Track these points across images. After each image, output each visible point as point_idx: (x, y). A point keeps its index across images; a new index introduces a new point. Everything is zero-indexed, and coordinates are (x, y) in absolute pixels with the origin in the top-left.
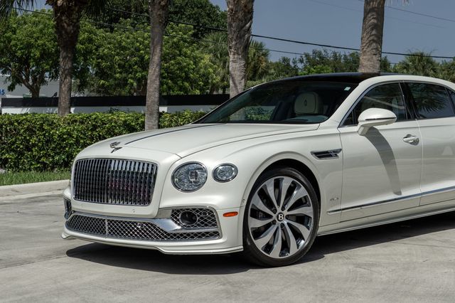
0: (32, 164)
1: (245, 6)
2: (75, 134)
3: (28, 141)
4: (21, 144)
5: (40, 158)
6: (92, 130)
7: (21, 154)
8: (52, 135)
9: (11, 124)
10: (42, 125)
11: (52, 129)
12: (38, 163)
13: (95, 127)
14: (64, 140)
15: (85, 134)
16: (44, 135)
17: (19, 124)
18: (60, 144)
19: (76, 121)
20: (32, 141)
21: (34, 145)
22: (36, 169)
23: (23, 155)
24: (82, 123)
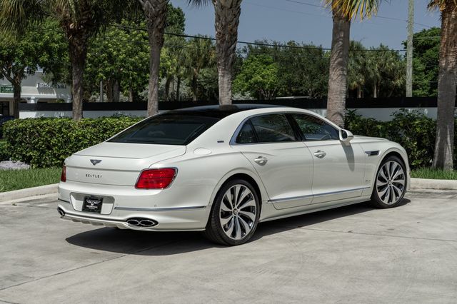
0: (53, 161)
1: (231, 30)
2: (89, 136)
3: (49, 142)
4: (43, 144)
5: (59, 155)
6: (103, 133)
7: (43, 152)
8: (70, 137)
9: (34, 127)
10: (60, 129)
11: (70, 132)
12: (58, 159)
13: (105, 130)
14: (80, 141)
15: (97, 136)
16: (63, 136)
17: (41, 127)
18: (76, 144)
19: (89, 125)
20: (53, 142)
21: (54, 145)
22: (55, 164)
23: (45, 153)
24: (94, 127)
